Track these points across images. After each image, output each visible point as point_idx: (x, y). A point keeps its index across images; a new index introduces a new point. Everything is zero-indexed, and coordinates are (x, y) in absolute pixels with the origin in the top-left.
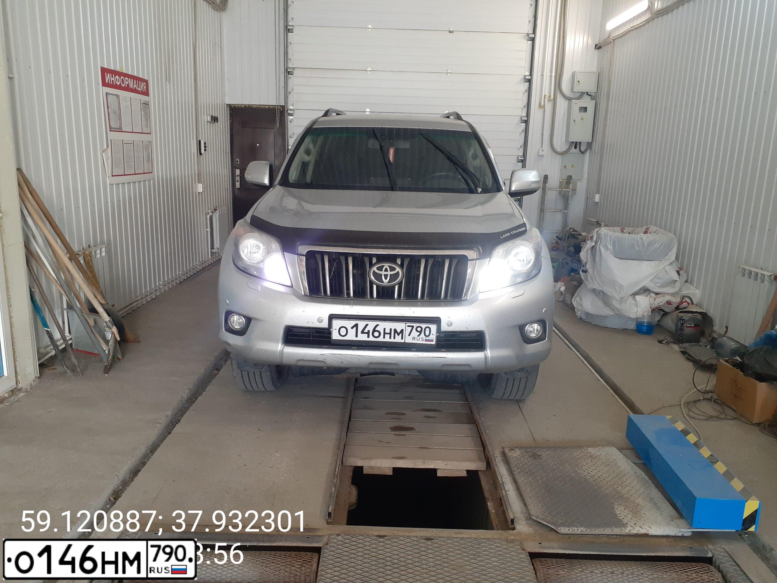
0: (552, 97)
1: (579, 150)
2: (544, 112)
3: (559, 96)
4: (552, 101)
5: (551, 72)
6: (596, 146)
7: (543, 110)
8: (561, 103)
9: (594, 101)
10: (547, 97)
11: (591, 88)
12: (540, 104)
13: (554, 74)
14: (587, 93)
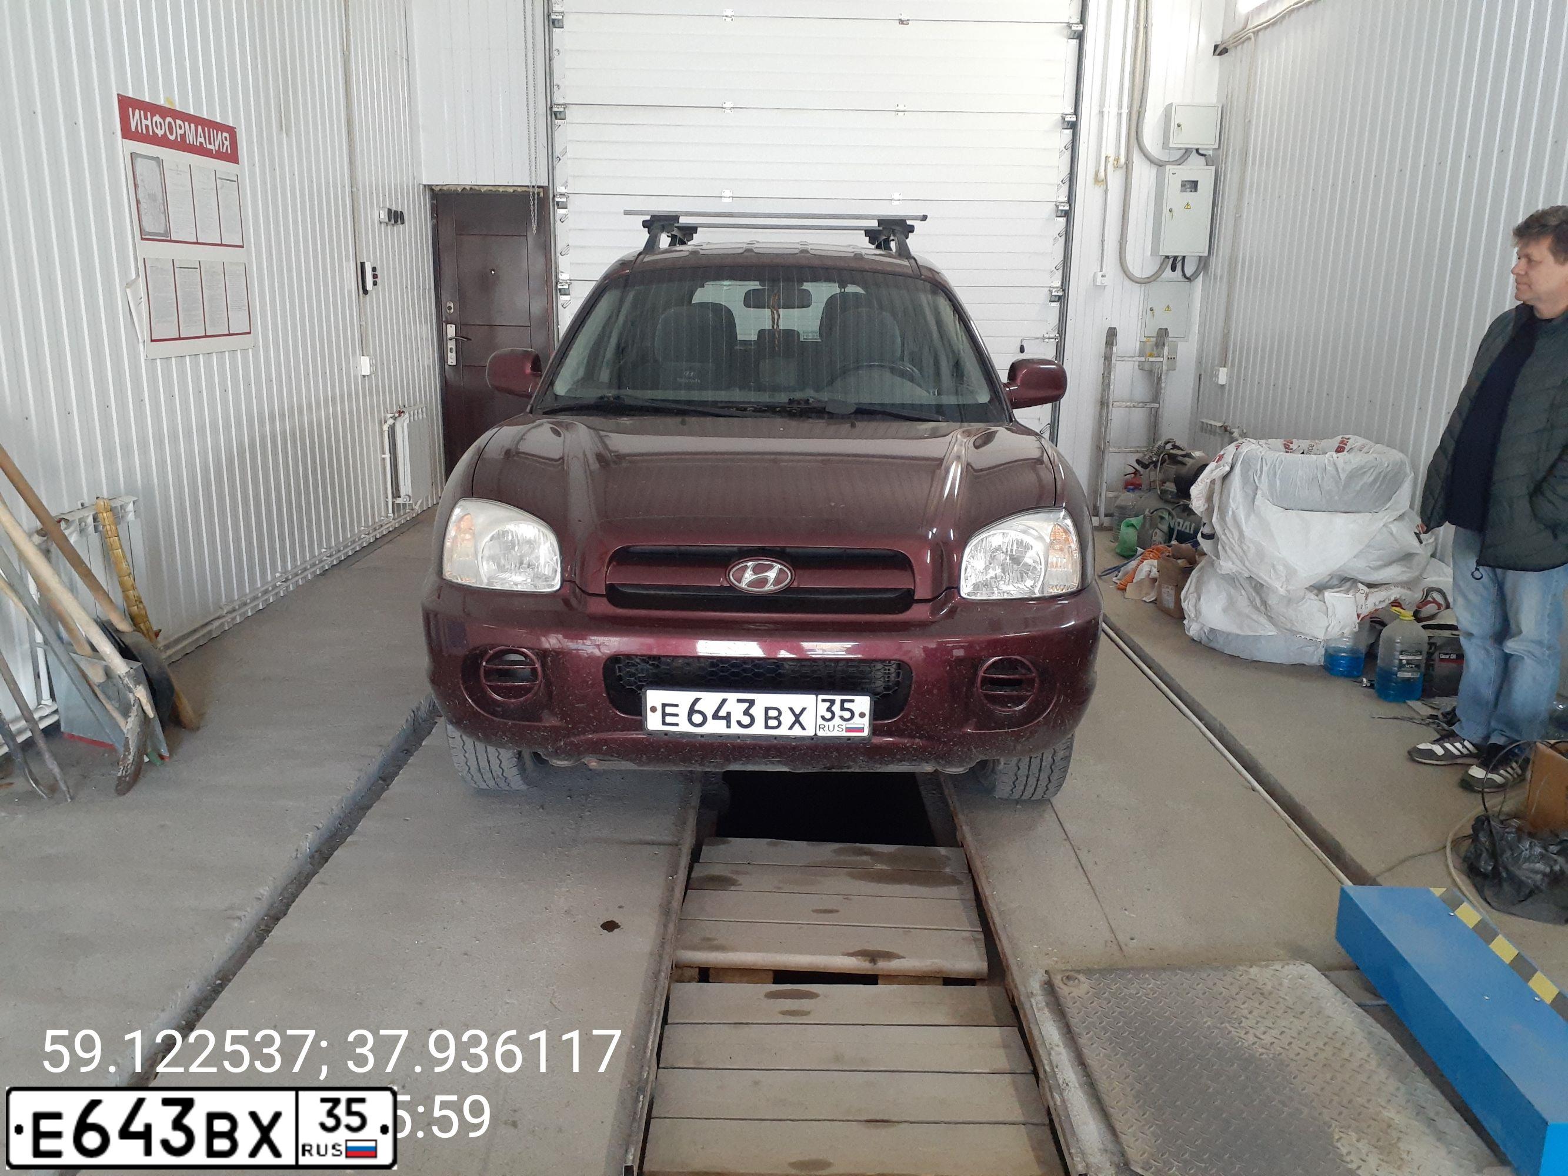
0: (1122, 160)
1: (1181, 273)
2: (1106, 192)
3: (1137, 158)
4: (1122, 168)
5: (1120, 107)
6: (1218, 265)
7: (1103, 187)
8: (1143, 175)
9: (1213, 168)
10: (1111, 160)
11: (1207, 141)
12: (1097, 175)
13: (1125, 111)
14: (1197, 150)
